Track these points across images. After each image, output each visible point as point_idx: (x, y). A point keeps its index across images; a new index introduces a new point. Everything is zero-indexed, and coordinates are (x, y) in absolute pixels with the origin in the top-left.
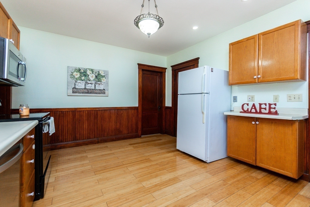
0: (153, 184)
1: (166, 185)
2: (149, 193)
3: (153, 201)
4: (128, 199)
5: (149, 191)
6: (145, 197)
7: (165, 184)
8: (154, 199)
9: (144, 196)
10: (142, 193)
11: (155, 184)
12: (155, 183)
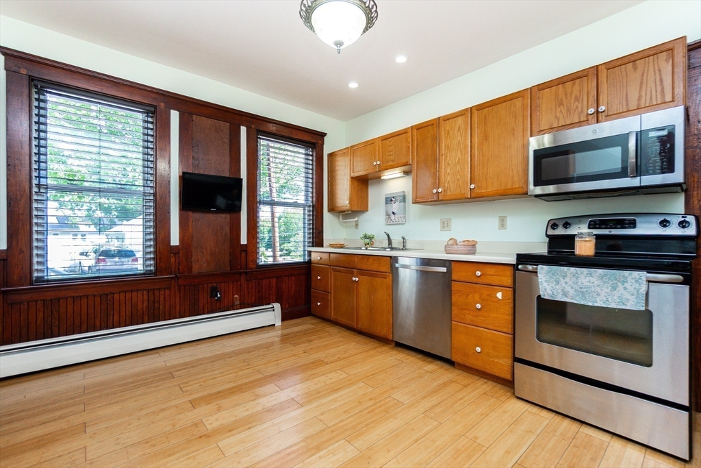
0: (325, 451)
1: (289, 454)
2: (332, 428)
3: (322, 414)
4: (369, 412)
5: (332, 431)
6: (339, 420)
7: (293, 456)
8: (321, 417)
9: (342, 421)
10: (349, 426)
11: (321, 453)
12: (320, 457)
